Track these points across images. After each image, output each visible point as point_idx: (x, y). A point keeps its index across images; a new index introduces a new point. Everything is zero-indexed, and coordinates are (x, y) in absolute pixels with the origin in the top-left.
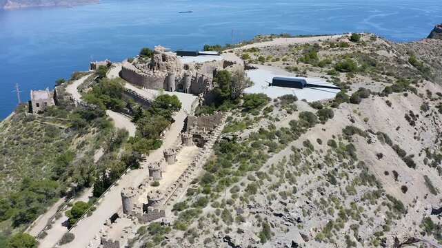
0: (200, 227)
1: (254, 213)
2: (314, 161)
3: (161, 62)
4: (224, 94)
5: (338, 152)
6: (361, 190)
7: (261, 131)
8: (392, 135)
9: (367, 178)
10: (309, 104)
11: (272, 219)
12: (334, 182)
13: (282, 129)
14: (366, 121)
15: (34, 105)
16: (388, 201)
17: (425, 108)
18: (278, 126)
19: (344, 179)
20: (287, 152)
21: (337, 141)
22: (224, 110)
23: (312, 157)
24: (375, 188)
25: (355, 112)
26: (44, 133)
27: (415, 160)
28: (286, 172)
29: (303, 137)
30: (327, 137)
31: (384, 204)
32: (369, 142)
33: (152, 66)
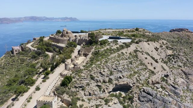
0: (92, 69)
1: (107, 68)
2: (125, 57)
3: (66, 34)
4: (93, 41)
5: (133, 56)
6: (140, 67)
7: (107, 49)
8: (150, 53)
9: (142, 64)
10: (122, 43)
11: (113, 70)
12: (132, 64)
13: (114, 49)
14: (141, 49)
15: (14, 51)
16: (149, 71)
17: (161, 46)
18: (113, 48)
19: (135, 63)
20: (116, 54)
21: (132, 53)
22: (93, 46)
23: (124, 57)
24: (145, 67)
25: (137, 46)
26: (19, 61)
27: (158, 61)
28: (116, 59)
29: (121, 51)
30: (129, 52)
31: (148, 71)
32: (142, 54)
33: (62, 36)
